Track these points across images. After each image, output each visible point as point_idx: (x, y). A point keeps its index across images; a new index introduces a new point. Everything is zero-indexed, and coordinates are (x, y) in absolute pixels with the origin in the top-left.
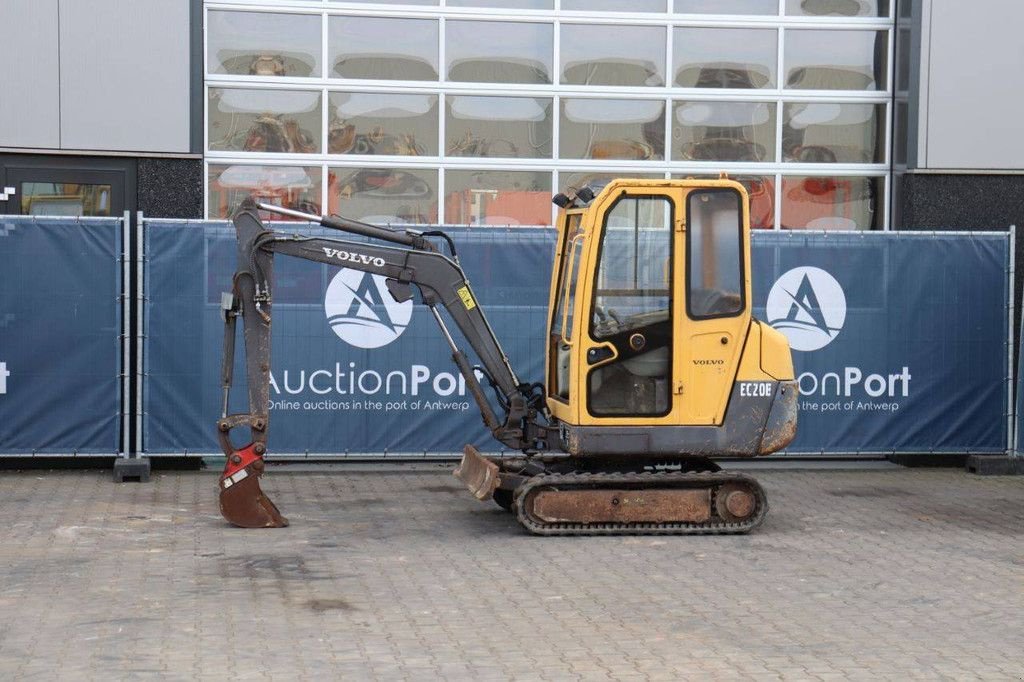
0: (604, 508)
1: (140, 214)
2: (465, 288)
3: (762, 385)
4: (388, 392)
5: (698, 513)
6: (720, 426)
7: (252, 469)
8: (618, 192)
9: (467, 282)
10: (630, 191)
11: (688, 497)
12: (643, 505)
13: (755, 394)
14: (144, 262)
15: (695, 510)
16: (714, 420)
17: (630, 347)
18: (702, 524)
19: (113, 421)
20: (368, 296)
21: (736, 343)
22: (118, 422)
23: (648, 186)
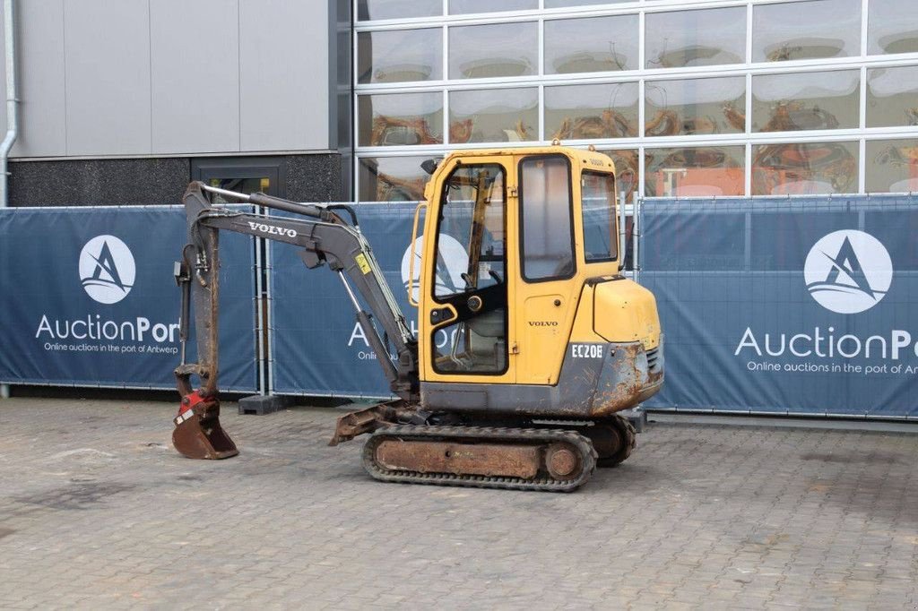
0: (438, 459)
2: (361, 255)
3: (593, 346)
5: (524, 469)
6: (554, 385)
7: (196, 409)
8: (453, 163)
10: (464, 161)
11: (513, 452)
12: (472, 459)
13: (587, 356)
15: (522, 467)
16: (549, 379)
17: (468, 308)
18: (525, 481)
19: (252, 365)
21: (568, 304)
22: (255, 366)
23: (481, 155)
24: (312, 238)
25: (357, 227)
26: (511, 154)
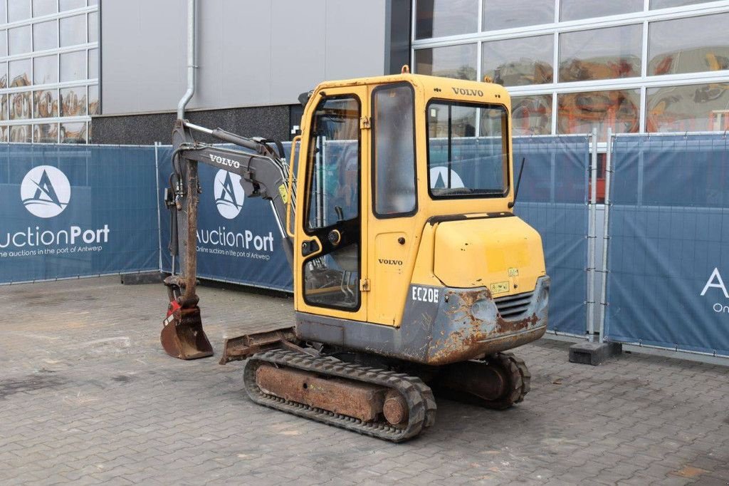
0: (298, 389)
1: (324, 138)
2: (282, 186)
3: (430, 290)
5: (363, 412)
6: (398, 328)
7: (176, 314)
8: (319, 94)
10: (329, 92)
11: (356, 393)
13: (425, 300)
15: (361, 409)
16: (394, 321)
17: (330, 242)
18: (366, 423)
21: (413, 242)
23: (341, 86)
24: (249, 169)
26: (365, 84)
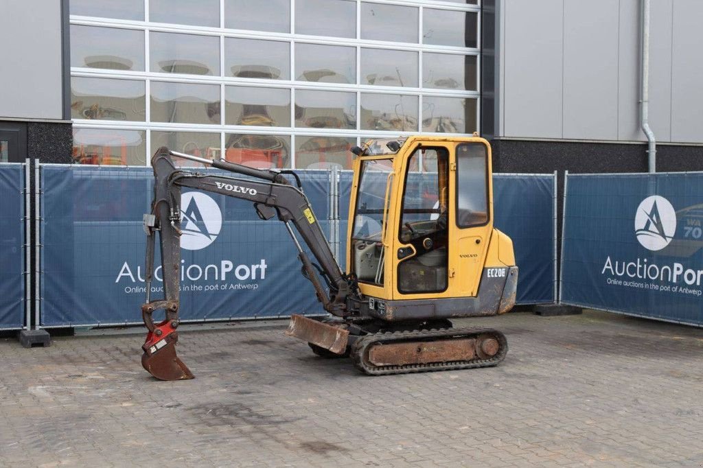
0: (412, 354)
1: (37, 161)
2: (308, 210)
3: (500, 270)
4: (206, 279)
5: (467, 355)
6: (476, 297)
7: (170, 338)
8: (415, 144)
9: (310, 205)
10: (424, 144)
12: (435, 352)
13: (496, 276)
14: (40, 194)
15: (466, 353)
16: (472, 293)
17: (423, 247)
18: (468, 362)
19: (19, 304)
20: (193, 215)
21: (484, 242)
22: (23, 305)
23: (434, 140)
24: (270, 195)
25: (301, 188)
